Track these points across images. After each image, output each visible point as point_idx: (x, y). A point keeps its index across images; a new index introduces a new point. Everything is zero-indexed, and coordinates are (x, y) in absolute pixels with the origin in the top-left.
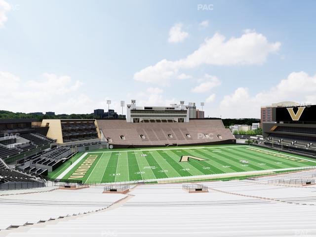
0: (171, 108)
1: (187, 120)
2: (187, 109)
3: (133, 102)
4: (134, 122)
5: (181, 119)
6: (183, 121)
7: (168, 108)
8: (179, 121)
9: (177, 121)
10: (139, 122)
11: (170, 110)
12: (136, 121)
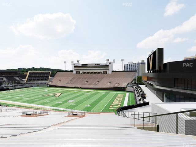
0: (98, 64)
1: (110, 72)
2: (110, 64)
3: (78, 61)
4: (77, 73)
5: (105, 71)
6: (106, 73)
7: (96, 64)
8: (104, 73)
9: (103, 73)
10: (79, 73)
11: (97, 66)
12: (78, 73)
